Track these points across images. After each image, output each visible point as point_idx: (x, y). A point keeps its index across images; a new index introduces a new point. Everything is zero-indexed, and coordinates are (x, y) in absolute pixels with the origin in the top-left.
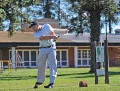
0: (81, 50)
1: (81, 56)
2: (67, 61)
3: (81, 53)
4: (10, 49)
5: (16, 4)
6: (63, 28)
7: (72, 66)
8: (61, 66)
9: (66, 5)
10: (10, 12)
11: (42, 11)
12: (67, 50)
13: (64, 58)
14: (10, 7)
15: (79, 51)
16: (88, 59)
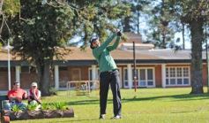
0: (169, 68)
1: (169, 74)
2: (154, 81)
3: (169, 71)
6: (144, 43)
7: (159, 85)
8: (147, 85)
9: (146, 18)
12: (153, 68)
13: (150, 77)
15: (167, 69)
16: (176, 78)
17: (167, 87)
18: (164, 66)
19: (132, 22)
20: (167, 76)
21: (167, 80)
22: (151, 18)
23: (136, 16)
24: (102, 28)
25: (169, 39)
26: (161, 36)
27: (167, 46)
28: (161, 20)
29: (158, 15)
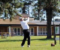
0: (40, 28)
2: (34, 33)
3: (40, 29)
4: (8, 27)
5: (13, 7)
9: (32, 8)
10: (10, 11)
11: (21, 10)
12: (34, 28)
14: (10, 8)
16: (43, 32)
17: (39, 36)
18: (38, 27)
19: (26, 9)
20: (39, 31)
21: (39, 33)
22: (34, 8)
23: (28, 7)
24: (12, 12)
25: (41, 16)
26: (38, 15)
27: (40, 19)
28: (38, 9)
29: (36, 7)
